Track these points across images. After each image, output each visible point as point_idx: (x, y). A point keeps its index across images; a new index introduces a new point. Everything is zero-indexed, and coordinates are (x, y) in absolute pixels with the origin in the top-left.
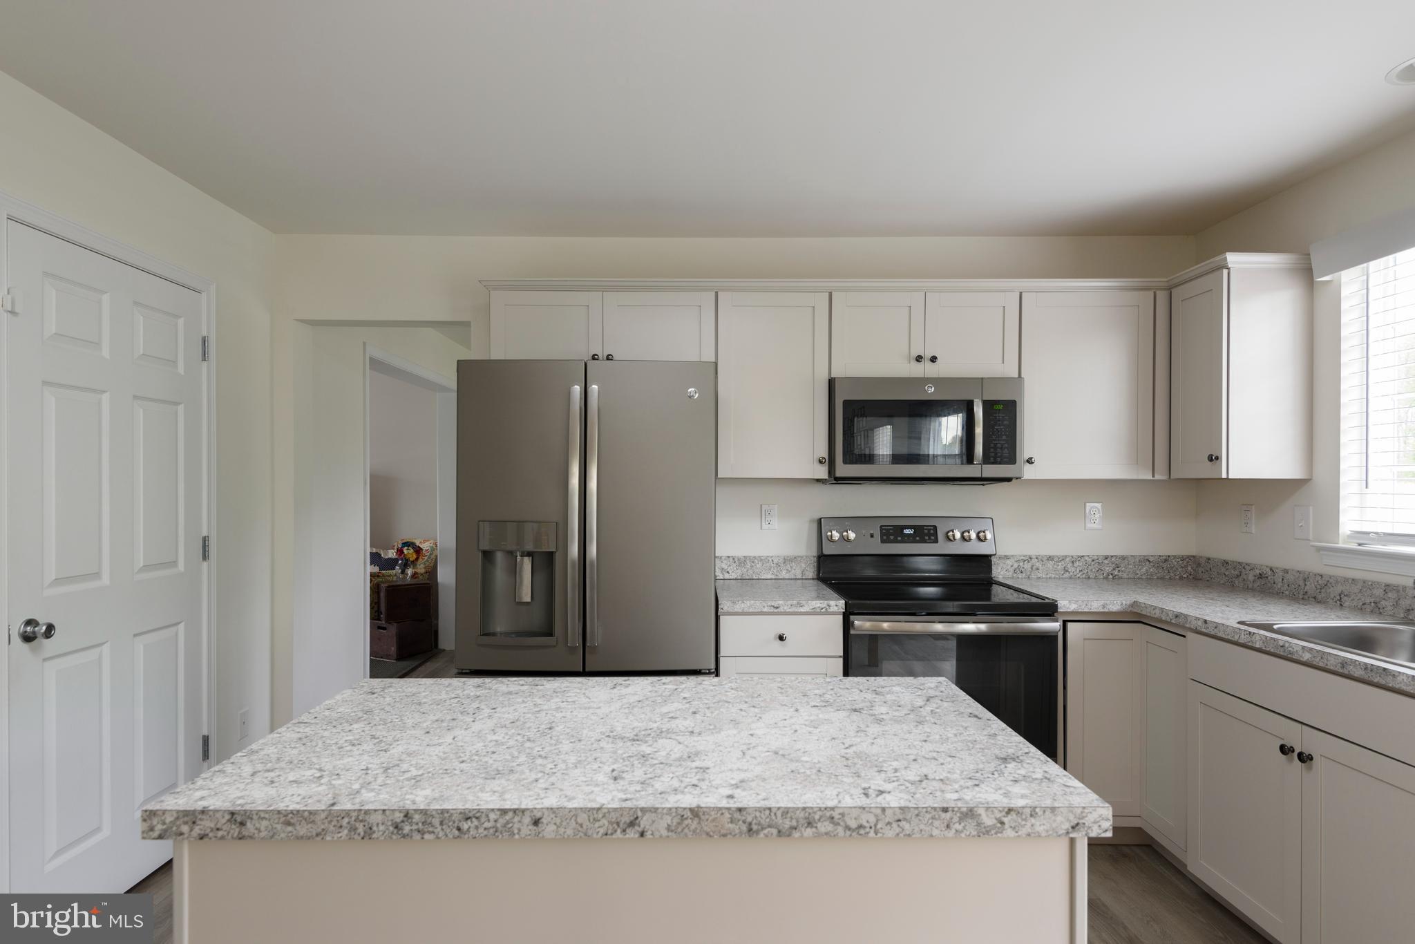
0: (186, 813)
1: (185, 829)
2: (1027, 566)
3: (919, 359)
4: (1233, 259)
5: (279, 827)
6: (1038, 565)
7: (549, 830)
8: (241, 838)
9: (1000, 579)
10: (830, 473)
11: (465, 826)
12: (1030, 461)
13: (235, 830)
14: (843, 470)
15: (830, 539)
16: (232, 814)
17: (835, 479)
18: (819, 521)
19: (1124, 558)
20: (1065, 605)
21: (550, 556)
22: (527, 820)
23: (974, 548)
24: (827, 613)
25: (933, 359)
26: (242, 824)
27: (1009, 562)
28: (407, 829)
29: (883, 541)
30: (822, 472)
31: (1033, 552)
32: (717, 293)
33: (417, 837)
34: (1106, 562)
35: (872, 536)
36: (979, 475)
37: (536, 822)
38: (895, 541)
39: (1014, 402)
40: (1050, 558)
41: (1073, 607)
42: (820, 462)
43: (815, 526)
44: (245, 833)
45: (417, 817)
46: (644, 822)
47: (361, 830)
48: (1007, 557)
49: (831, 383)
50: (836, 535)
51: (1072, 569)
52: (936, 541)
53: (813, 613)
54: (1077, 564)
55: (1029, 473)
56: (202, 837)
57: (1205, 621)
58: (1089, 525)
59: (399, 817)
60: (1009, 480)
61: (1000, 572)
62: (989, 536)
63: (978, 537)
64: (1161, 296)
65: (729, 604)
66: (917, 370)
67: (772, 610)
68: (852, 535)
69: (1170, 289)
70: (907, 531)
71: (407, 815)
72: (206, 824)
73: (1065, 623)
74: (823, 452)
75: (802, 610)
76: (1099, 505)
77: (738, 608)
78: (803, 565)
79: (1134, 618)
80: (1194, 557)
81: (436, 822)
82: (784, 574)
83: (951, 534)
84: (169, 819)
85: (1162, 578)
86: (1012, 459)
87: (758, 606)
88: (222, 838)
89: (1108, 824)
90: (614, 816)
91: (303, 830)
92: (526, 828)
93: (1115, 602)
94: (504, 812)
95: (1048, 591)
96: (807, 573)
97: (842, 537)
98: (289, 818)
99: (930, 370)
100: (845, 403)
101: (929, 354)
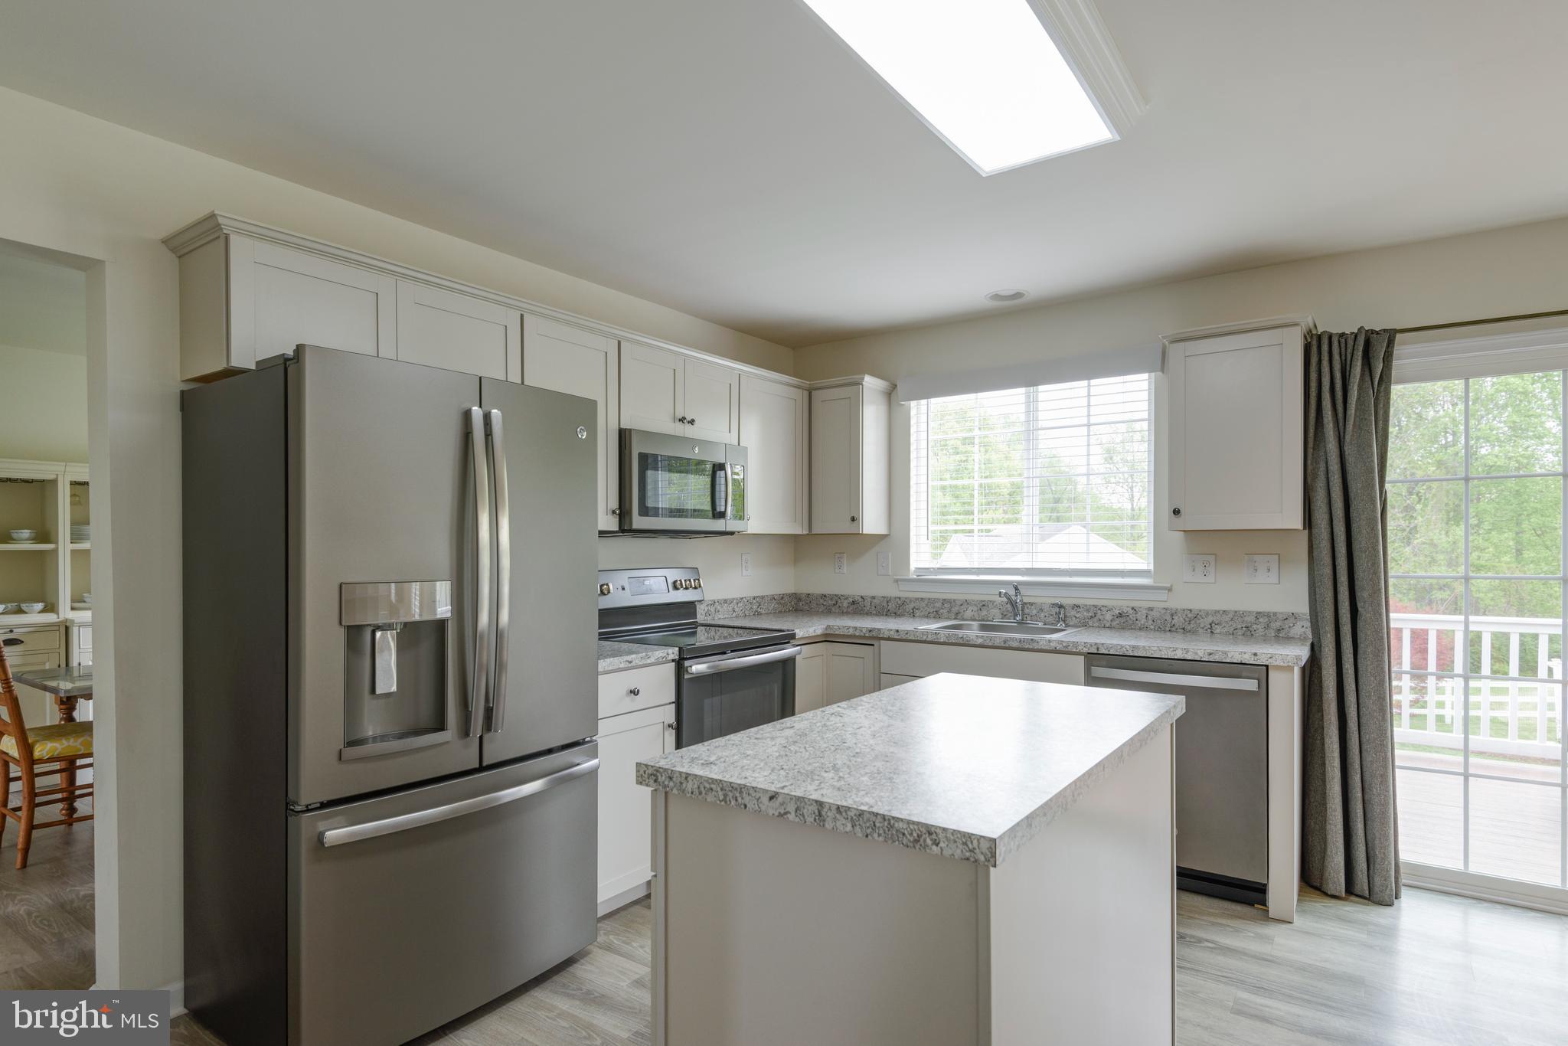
2: (713, 609)
3: (682, 420)
6: (719, 607)
10: (620, 524)
12: (749, 518)
14: (637, 522)
17: (623, 531)
19: (763, 597)
20: (798, 633)
21: (439, 627)
24: (666, 661)
25: (691, 422)
30: (617, 525)
32: (522, 314)
34: (754, 601)
35: (623, 588)
39: (744, 468)
40: (725, 601)
41: (801, 634)
42: (614, 513)
49: (620, 433)
53: (656, 664)
54: (739, 605)
55: (749, 528)
57: (897, 631)
58: (744, 572)
64: (806, 393)
66: (681, 430)
67: (627, 665)
68: (611, 589)
69: (811, 390)
74: (616, 503)
75: (649, 661)
79: (825, 638)
80: (795, 594)
83: (678, 583)
85: (780, 612)
86: (743, 518)
87: (616, 662)
97: (602, 591)
99: (688, 431)
100: (640, 454)
101: (689, 418)
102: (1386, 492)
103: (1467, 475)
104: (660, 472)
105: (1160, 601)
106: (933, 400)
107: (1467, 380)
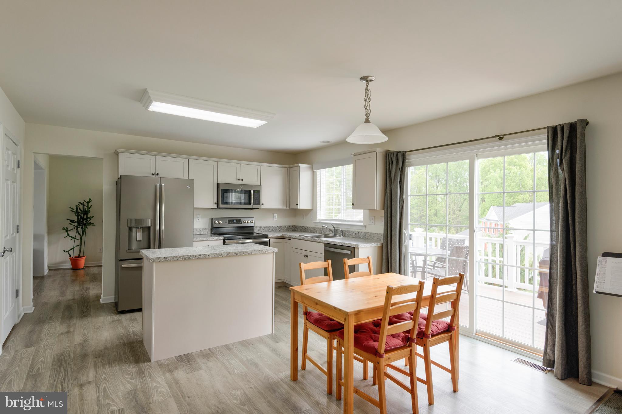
0: (157, 258)
1: (157, 260)
2: (261, 229)
3: (239, 180)
4: (300, 165)
5: (172, 259)
6: (264, 228)
7: (210, 257)
8: (166, 261)
9: (255, 232)
10: (217, 206)
11: (199, 257)
12: (263, 204)
13: (165, 260)
14: (221, 206)
15: (216, 223)
16: (165, 257)
17: (218, 208)
18: (212, 219)
19: (281, 226)
20: (270, 235)
21: (149, 228)
22: (207, 255)
23: (250, 225)
24: (219, 240)
25: (242, 180)
26: (166, 259)
27: (257, 228)
28: (191, 258)
29: (229, 224)
30: (215, 206)
31: (262, 226)
32: (188, 159)
33: (192, 259)
34: (278, 227)
35: (226, 222)
36: (252, 207)
37: (209, 256)
38: (232, 224)
39: (260, 191)
40: (266, 227)
41: (271, 236)
42: (215, 204)
43: (211, 220)
44: (166, 260)
45: (192, 256)
46: (223, 255)
47: (184, 258)
48: (257, 227)
49: (218, 184)
50: (217, 222)
51: (270, 229)
52: (241, 223)
53: (216, 240)
54: (272, 228)
55: (263, 207)
56: (159, 261)
57: (294, 236)
58: (274, 219)
59: (189, 256)
60: (258, 208)
61: (255, 230)
62: (253, 222)
63: (251, 222)
64: (288, 169)
65: (196, 239)
66: (238, 182)
67: (207, 240)
68: (221, 222)
69: (290, 168)
70: (234, 221)
71: (191, 256)
72: (160, 259)
73: (270, 239)
74: (216, 201)
75: (214, 239)
76: (276, 214)
77: (198, 240)
78: (208, 230)
79: (282, 238)
80: (294, 226)
81: (195, 256)
82: (202, 233)
83: (245, 221)
84: (154, 259)
85: (289, 231)
86: (259, 204)
87: (203, 239)
88: (163, 261)
89: (277, 251)
90: (219, 254)
91: (175, 259)
92: (207, 256)
93: (279, 235)
94: (204, 254)
95: (266, 233)
96: (208, 233)
97: (219, 223)
98: (173, 257)
99: (241, 183)
100: (222, 189)
101: (241, 179)
102: (404, 199)
103: (427, 194)
104: (231, 194)
105: (363, 230)
106: (322, 170)
107: (427, 165)
